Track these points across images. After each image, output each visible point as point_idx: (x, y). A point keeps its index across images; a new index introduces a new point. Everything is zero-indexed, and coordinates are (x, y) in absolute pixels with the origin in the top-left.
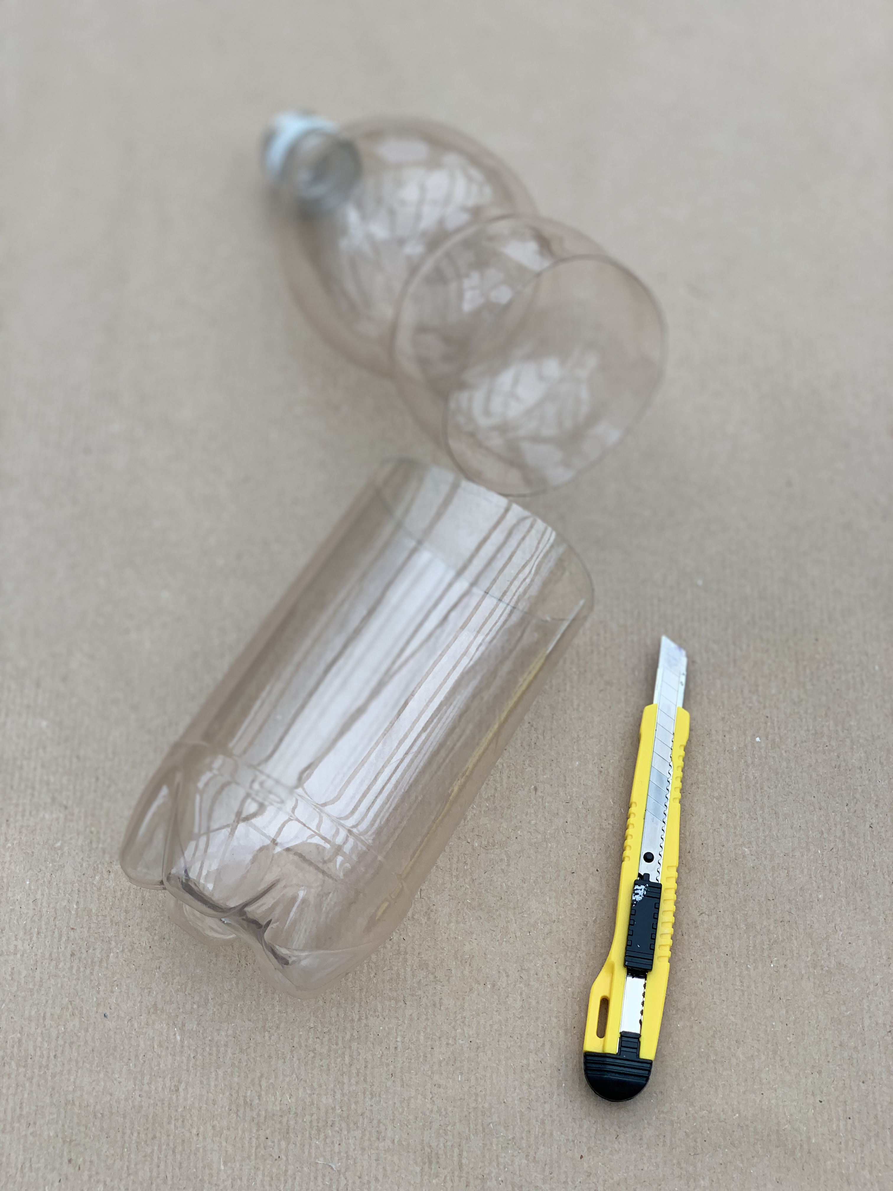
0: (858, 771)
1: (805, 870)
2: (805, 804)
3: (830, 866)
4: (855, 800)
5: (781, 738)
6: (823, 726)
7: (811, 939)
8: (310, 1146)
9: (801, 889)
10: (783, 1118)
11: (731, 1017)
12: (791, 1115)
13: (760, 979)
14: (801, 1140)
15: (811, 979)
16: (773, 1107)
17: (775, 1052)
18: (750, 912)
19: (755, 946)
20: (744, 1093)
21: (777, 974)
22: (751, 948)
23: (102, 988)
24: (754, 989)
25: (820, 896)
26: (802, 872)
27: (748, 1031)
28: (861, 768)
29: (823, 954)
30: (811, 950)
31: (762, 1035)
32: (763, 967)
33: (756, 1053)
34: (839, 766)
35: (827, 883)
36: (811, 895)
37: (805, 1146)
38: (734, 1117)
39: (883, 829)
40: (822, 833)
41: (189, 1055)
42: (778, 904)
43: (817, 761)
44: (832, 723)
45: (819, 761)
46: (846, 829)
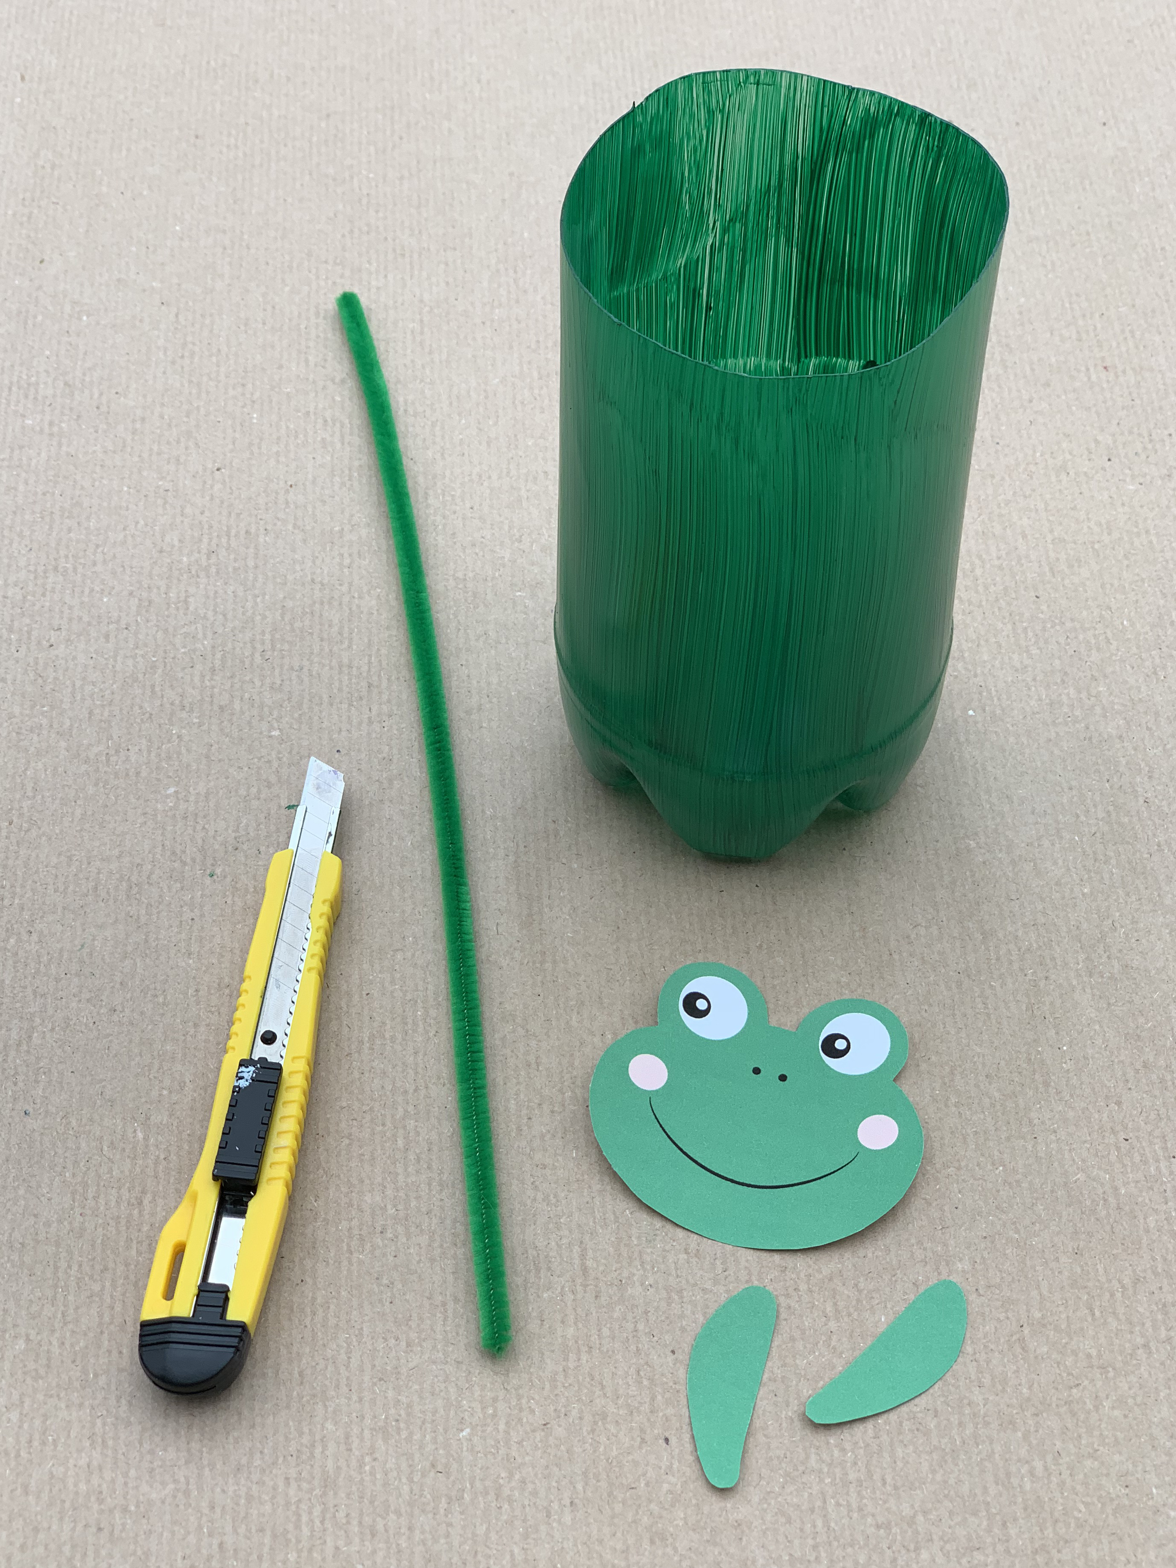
0: (1117, 741)
1: (1060, 862)
2: (1048, 785)
3: (1095, 853)
4: (1119, 774)
5: (1003, 710)
6: (1060, 695)
7: (1080, 942)
8: (350, 1263)
9: (1056, 884)
10: (1071, 1166)
11: (975, 1047)
12: (1083, 1161)
13: (1011, 998)
14: (1104, 1193)
15: (1088, 990)
16: (1054, 1152)
17: (1046, 1084)
18: (987, 917)
19: (998, 959)
20: (1008, 1139)
21: (1036, 989)
22: (993, 961)
23: (21, 1078)
24: (1004, 1011)
25: (1086, 890)
26: (1055, 863)
27: (1003, 1063)
28: (1121, 736)
29: (1101, 957)
30: (1082, 957)
31: (1024, 1065)
32: (1014, 983)
33: (1019, 1088)
34: (1090, 738)
35: (1092, 874)
36: (1072, 890)
37: (1111, 1200)
38: (997, 1172)
39: (1164, 803)
40: (1078, 816)
41: (158, 1157)
42: (1026, 904)
43: (1057, 733)
44: (1072, 691)
45: (1062, 734)
46: (1111, 808)
